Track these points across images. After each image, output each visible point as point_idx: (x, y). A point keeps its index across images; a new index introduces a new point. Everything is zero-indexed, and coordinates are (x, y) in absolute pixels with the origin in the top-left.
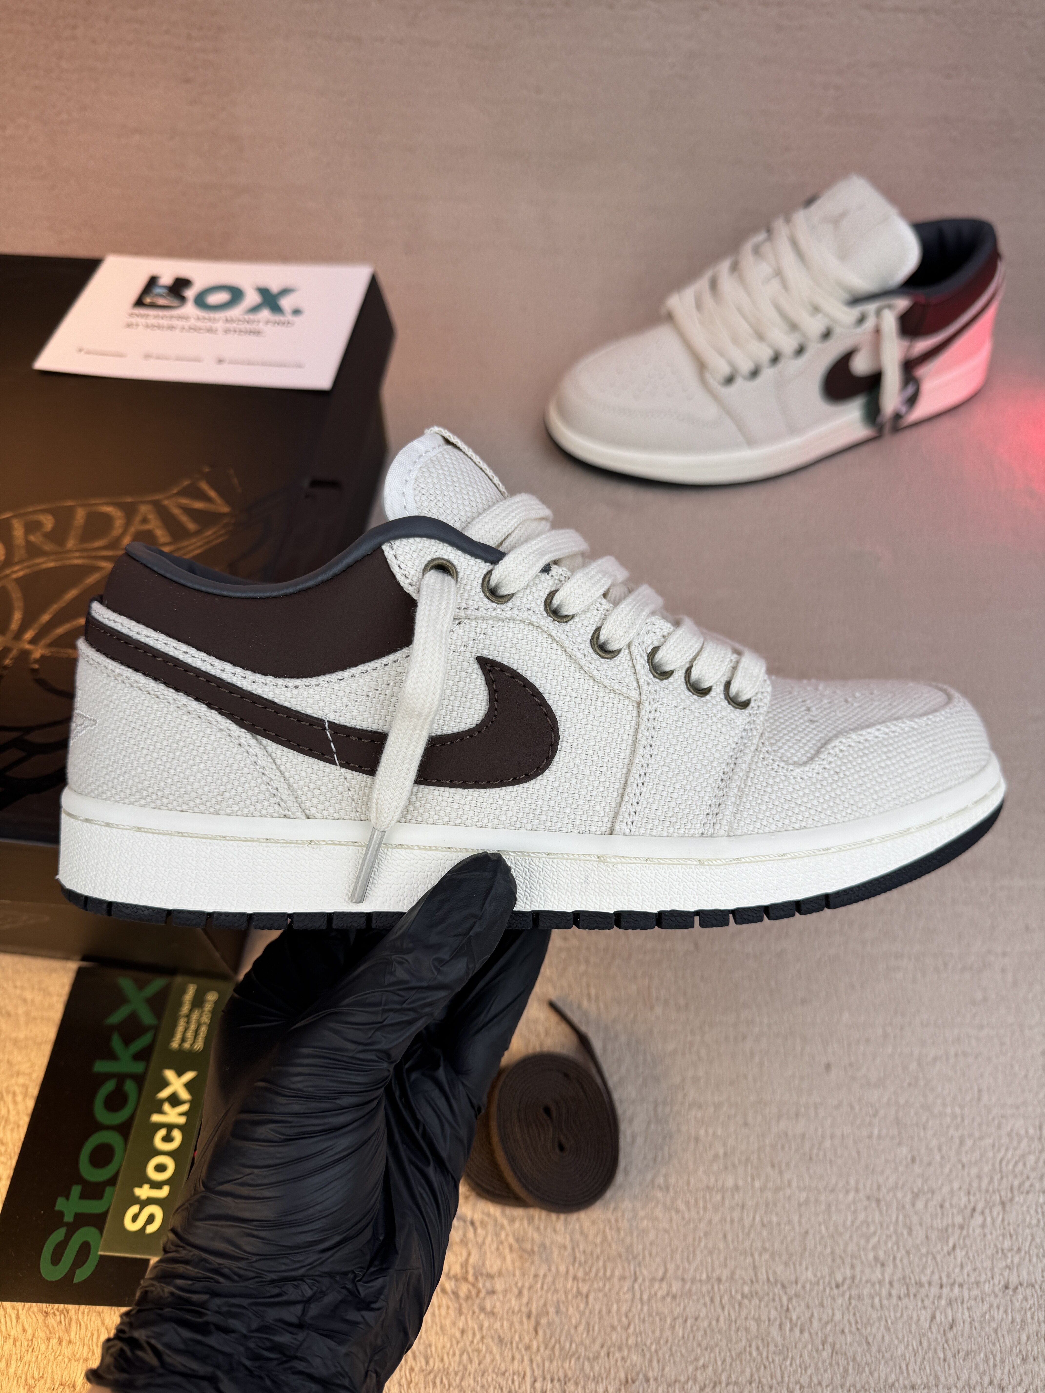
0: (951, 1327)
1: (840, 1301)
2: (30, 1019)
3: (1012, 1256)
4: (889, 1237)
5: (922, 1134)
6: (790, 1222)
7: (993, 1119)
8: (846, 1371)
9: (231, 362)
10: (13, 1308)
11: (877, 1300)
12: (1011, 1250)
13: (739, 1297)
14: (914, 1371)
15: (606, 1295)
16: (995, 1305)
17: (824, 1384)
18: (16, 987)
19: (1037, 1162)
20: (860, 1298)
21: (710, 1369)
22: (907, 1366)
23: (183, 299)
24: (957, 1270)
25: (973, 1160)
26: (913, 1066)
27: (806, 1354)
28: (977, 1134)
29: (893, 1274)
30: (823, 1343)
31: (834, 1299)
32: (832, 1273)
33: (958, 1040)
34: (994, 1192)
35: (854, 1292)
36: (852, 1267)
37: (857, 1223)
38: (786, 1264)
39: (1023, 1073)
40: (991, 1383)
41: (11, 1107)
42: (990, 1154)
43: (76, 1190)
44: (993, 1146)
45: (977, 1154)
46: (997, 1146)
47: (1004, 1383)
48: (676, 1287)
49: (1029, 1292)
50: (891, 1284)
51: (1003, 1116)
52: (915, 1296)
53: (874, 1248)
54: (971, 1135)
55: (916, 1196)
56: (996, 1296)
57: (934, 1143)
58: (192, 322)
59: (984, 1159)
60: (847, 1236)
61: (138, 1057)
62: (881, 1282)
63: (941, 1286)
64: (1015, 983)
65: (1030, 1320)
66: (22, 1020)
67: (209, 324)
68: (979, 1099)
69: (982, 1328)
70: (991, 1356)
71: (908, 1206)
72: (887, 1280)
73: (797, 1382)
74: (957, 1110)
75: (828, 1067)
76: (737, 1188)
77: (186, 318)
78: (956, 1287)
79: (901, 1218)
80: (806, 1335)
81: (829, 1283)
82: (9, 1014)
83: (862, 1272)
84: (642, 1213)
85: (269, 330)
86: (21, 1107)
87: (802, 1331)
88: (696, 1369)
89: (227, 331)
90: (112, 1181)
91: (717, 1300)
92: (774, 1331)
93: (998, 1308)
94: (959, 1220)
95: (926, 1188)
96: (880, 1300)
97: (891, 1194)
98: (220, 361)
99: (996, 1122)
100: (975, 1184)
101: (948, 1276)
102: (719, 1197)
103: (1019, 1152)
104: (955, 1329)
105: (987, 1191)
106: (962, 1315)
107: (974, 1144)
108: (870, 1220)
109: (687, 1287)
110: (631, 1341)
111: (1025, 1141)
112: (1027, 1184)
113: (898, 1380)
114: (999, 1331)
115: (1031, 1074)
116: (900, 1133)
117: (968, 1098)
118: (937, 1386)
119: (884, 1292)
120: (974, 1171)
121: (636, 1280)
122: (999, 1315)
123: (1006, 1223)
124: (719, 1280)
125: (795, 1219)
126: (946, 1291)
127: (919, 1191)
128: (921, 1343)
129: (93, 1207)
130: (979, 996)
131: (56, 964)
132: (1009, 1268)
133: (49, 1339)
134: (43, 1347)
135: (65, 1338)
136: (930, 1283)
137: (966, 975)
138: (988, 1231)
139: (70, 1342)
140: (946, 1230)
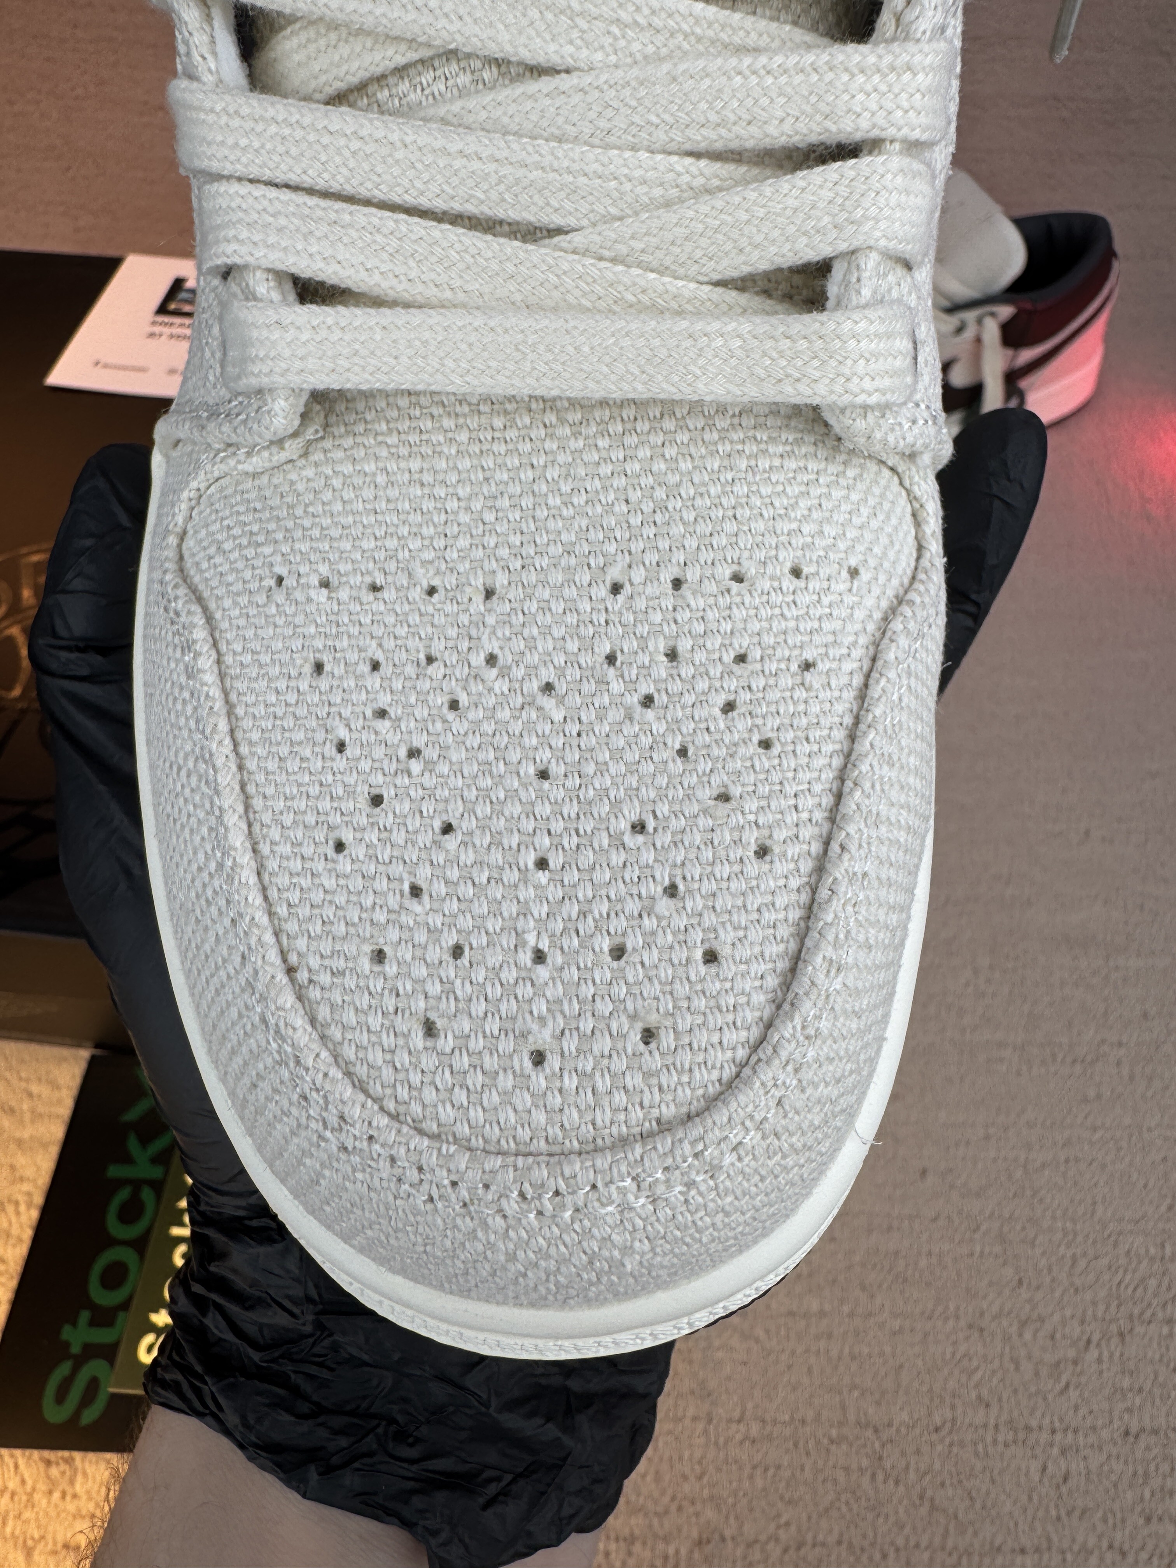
0: (1065, 1480)
1: (939, 1448)
2: (37, 1117)
3: (1134, 1396)
4: (994, 1372)
5: (1030, 1252)
6: (881, 1354)
7: (1109, 1236)
8: (947, 1531)
10: (12, 1456)
11: (980, 1448)
12: (1131, 1390)
13: (825, 1441)
14: (1024, 1531)
15: (676, 1438)
16: (1114, 1454)
17: (923, 1544)
18: (20, 1079)
19: (1159, 1285)
20: (962, 1444)
21: (793, 1528)
22: (1016, 1524)
24: (1071, 1413)
25: (1087, 1284)
26: (1019, 1174)
27: (901, 1510)
28: (1091, 1253)
29: (998, 1417)
30: (921, 1497)
31: (932, 1445)
32: (930, 1415)
33: (1067, 1143)
34: (1110, 1321)
35: (955, 1437)
36: (953, 1407)
37: (957, 1357)
38: (878, 1403)
39: (1142, 1183)
40: (1111, 1547)
41: (14, 1219)
42: (1106, 1277)
43: (85, 1316)
44: (1110, 1268)
45: (1091, 1277)
46: (1114, 1268)
47: (1126, 1547)
48: (755, 1429)
49: (1152, 1439)
50: (996, 1426)
51: (1120, 1233)
52: (1024, 1442)
53: (977, 1386)
54: (1085, 1254)
55: (1023, 1324)
56: (1115, 1444)
57: (1043, 1262)
59: (1100, 1281)
60: (946, 1371)
61: (155, 1160)
62: (985, 1426)
63: (1053, 1432)
64: (1132, 1078)
65: (1153, 1474)
66: (27, 1116)
68: (1093, 1214)
69: (1100, 1481)
70: (1110, 1515)
71: (1014, 1337)
72: (992, 1422)
73: (892, 1543)
74: (1069, 1225)
75: (924, 1173)
76: (822, 1314)
78: (1070, 1431)
79: (1007, 1351)
80: (901, 1488)
81: (927, 1427)
82: (12, 1111)
83: (964, 1414)
84: (717, 1343)
86: (24, 1217)
87: (897, 1483)
88: (778, 1527)
90: (125, 1306)
91: (801, 1445)
92: (865, 1481)
93: (1118, 1457)
94: (1072, 1353)
95: (1034, 1316)
96: (985, 1447)
97: (996, 1323)
99: (1113, 1239)
100: (1090, 1312)
101: (1061, 1420)
102: (803, 1323)
103: (1138, 1275)
104: (1070, 1483)
105: (1104, 1320)
106: (1077, 1465)
107: (1088, 1265)
108: (972, 1352)
109: (769, 1428)
110: (706, 1492)
111: (1145, 1263)
112: (1148, 1313)
113: (1005, 1542)
114: (1119, 1486)
115: (1151, 1184)
116: (1005, 1251)
117: (1081, 1210)
118: (1049, 1549)
119: (989, 1439)
120: (1088, 1296)
121: (710, 1421)
122: (1118, 1467)
123: (1125, 1357)
124: (803, 1422)
125: (888, 1349)
126: (1058, 1437)
127: (1028, 1319)
128: (1030, 1499)
129: (102, 1336)
130: (1092, 1093)
131: (65, 1052)
132: (1129, 1410)
133: (50, 1492)
134: (44, 1502)
135: (70, 1491)
136: (1040, 1428)
137: (1078, 1068)
138: (1105, 1366)
139: (75, 1496)
140: (1058, 1363)
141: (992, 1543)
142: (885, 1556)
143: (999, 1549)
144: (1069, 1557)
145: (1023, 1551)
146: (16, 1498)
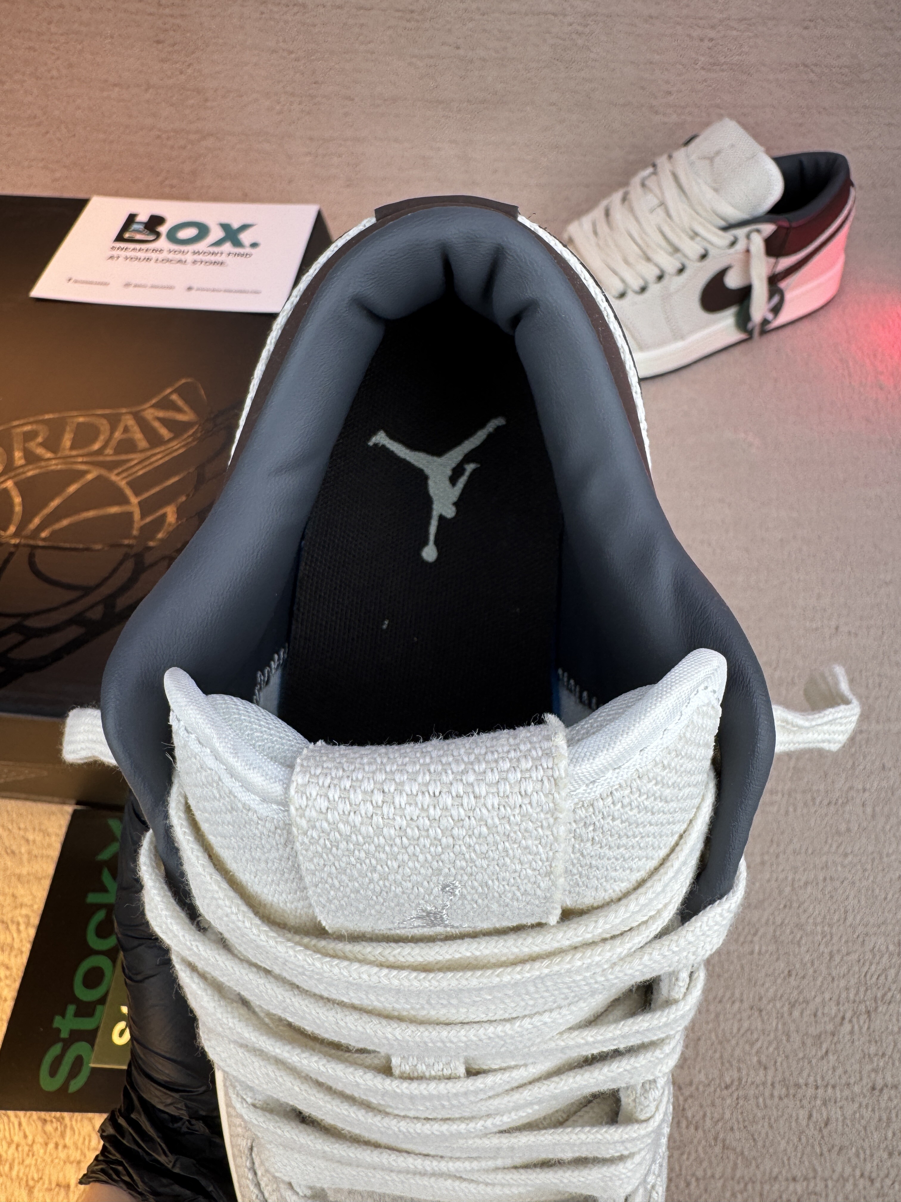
0: (826, 1125)
1: (728, 1101)
2: (32, 857)
3: (878, 1060)
4: (770, 1043)
5: (797, 950)
7: (858, 936)
8: (735, 1165)
9: (198, 289)
10: (16, 1116)
11: (761, 1100)
12: (876, 1055)
14: (795, 1164)
16: (864, 1104)
17: (717, 1176)
18: (19, 829)
20: (746, 1098)
22: (789, 1159)
23: (158, 235)
24: (830, 1072)
25: (842, 974)
26: (788, 889)
27: (700, 1149)
28: (844, 950)
29: (774, 1077)
30: (716, 1139)
31: (723, 1099)
32: (721, 1076)
33: (826, 866)
34: (860, 1002)
35: (741, 1093)
36: (739, 1070)
37: (742, 1031)
39: (883, 896)
40: (862, 1175)
41: (15, 935)
42: (856, 969)
43: (71, 1009)
44: (859, 961)
45: (844, 969)
46: (862, 961)
47: (874, 1175)
49: (893, 1092)
50: (773, 1085)
51: (866, 935)
52: (794, 1096)
53: (758, 1053)
54: (839, 951)
55: (792, 1006)
56: (865, 1097)
57: (807, 958)
58: (165, 255)
59: (851, 972)
60: (733, 1042)
62: (764, 1084)
63: (817, 1088)
64: (874, 816)
65: (894, 1119)
66: (25, 857)
67: (179, 256)
68: (845, 919)
69: (853, 1125)
70: (861, 1152)
71: (786, 1015)
72: (769, 1082)
73: (693, 1175)
74: (826, 929)
77: (161, 251)
78: (830, 1087)
79: (780, 1026)
80: (700, 1132)
81: (719, 1085)
82: (13, 852)
83: (748, 1075)
85: (230, 260)
86: (24, 935)
87: (696, 1129)
89: (195, 262)
90: (102, 1001)
93: (867, 1106)
94: (830, 1027)
95: (801, 1000)
96: (764, 1100)
97: (771, 1005)
98: (190, 289)
99: (861, 939)
100: (844, 995)
101: (823, 1078)
103: (880, 967)
104: (829, 1127)
105: (854, 1002)
106: (835, 1113)
107: (842, 959)
108: (753, 1027)
111: (886, 956)
112: (889, 996)
113: (780, 1172)
114: (868, 1128)
115: (890, 896)
116: (777, 950)
117: (836, 917)
118: (815, 1178)
119: (767, 1094)
120: (843, 983)
122: (867, 1114)
123: (871, 1030)
126: (820, 1091)
127: (796, 1001)
128: (800, 1139)
129: (85, 1024)
130: (843, 827)
131: (54, 808)
132: (875, 1071)
133: (46, 1144)
134: (42, 1151)
135: (61, 1143)
136: (806, 1085)
137: (832, 808)
138: (856, 1037)
139: (65, 1146)
140: (819, 1036)
141: (771, 1173)
142: (688, 1185)
143: (776, 1178)
144: (830, 1184)
145: (794, 1179)
146: (20, 1149)
